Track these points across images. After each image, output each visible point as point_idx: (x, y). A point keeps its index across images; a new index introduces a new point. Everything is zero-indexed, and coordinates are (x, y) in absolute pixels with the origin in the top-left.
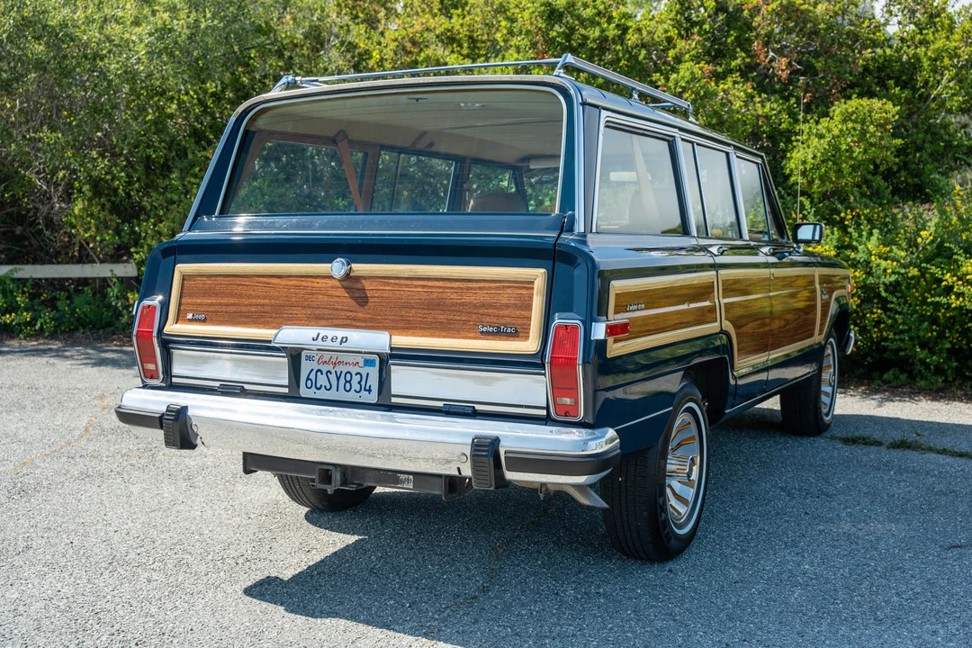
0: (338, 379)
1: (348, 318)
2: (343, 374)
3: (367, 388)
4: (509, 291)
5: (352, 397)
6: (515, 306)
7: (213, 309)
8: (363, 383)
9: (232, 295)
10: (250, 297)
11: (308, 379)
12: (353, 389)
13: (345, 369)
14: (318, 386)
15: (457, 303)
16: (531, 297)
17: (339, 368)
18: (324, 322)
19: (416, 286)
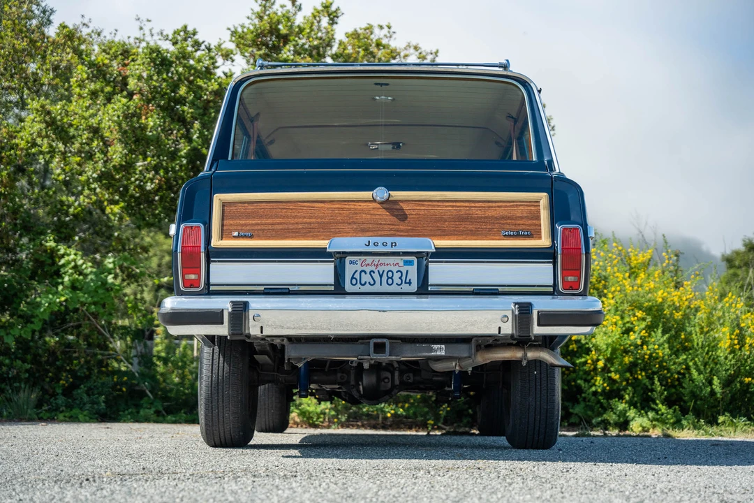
0: (381, 276)
1: (391, 230)
2: (385, 273)
3: (408, 281)
4: (521, 208)
5: (394, 288)
6: (527, 218)
7: (259, 227)
8: (404, 278)
9: (277, 217)
10: (295, 217)
11: (353, 278)
12: (395, 283)
13: (386, 269)
14: (363, 282)
15: (482, 217)
16: (539, 211)
17: (381, 269)
18: (371, 234)
19: (446, 206)
